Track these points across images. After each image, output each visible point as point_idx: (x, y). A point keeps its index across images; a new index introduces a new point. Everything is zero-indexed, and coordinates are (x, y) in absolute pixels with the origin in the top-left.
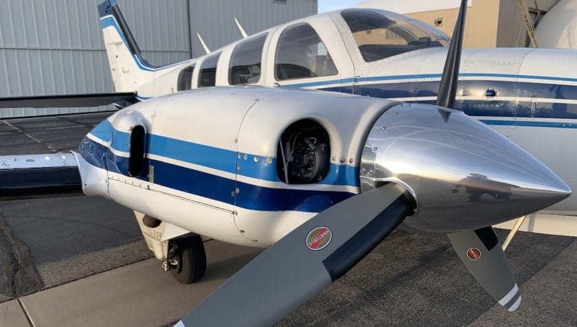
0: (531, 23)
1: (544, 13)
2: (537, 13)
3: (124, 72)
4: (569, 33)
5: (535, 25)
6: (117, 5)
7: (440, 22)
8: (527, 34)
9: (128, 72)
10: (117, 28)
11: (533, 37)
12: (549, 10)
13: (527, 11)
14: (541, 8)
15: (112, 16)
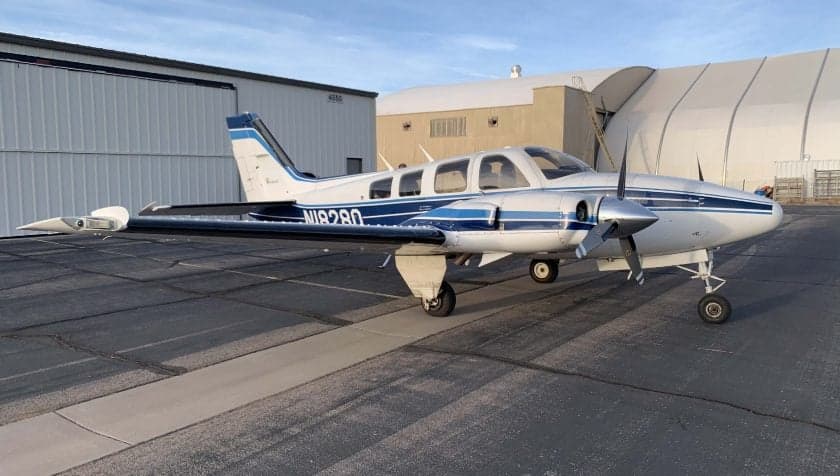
0: (600, 127)
1: (612, 114)
2: (604, 114)
3: (268, 182)
4: (641, 137)
5: (604, 128)
6: (260, 121)
7: (495, 122)
8: (597, 140)
9: (277, 182)
10: (260, 141)
11: (603, 141)
12: (618, 110)
13: (594, 111)
14: (610, 108)
15: (253, 129)
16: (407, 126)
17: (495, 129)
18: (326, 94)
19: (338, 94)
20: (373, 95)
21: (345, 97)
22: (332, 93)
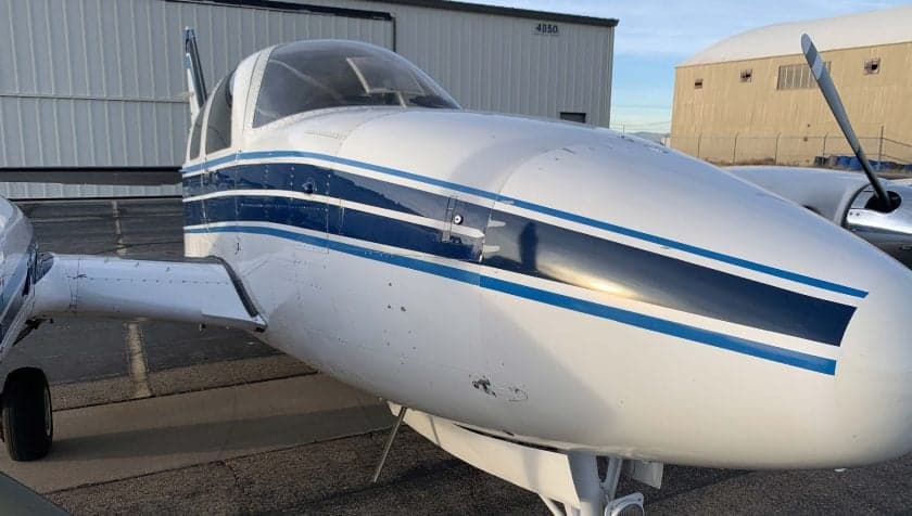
7: (874, 67)
16: (747, 76)
17: (875, 76)
18: (532, 25)
19: (553, 24)
20: (611, 23)
21: (562, 27)
22: (541, 22)
